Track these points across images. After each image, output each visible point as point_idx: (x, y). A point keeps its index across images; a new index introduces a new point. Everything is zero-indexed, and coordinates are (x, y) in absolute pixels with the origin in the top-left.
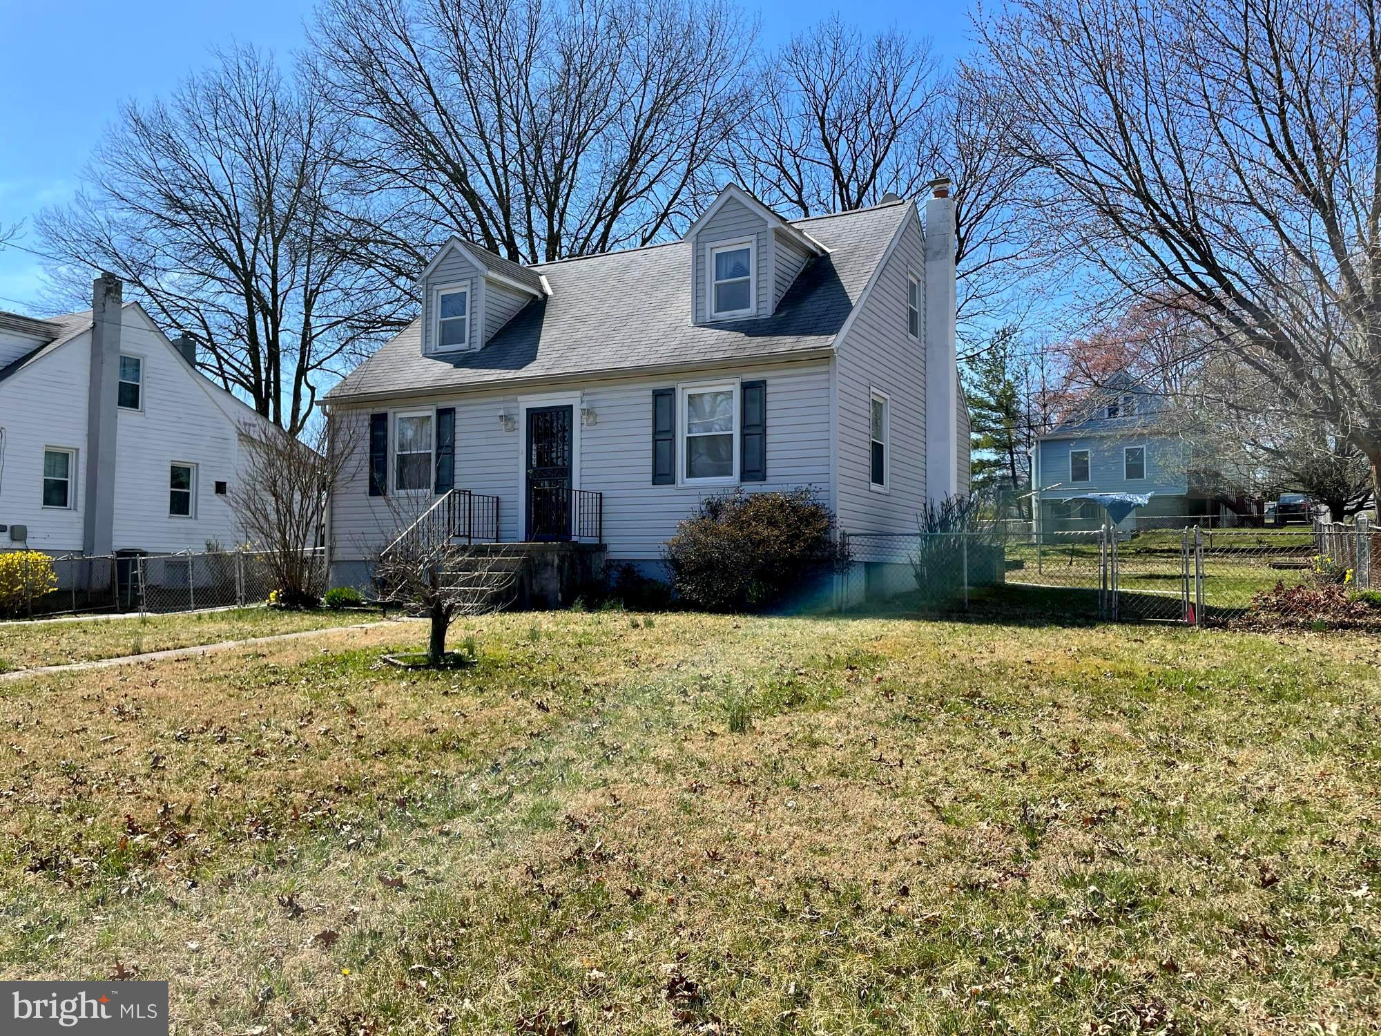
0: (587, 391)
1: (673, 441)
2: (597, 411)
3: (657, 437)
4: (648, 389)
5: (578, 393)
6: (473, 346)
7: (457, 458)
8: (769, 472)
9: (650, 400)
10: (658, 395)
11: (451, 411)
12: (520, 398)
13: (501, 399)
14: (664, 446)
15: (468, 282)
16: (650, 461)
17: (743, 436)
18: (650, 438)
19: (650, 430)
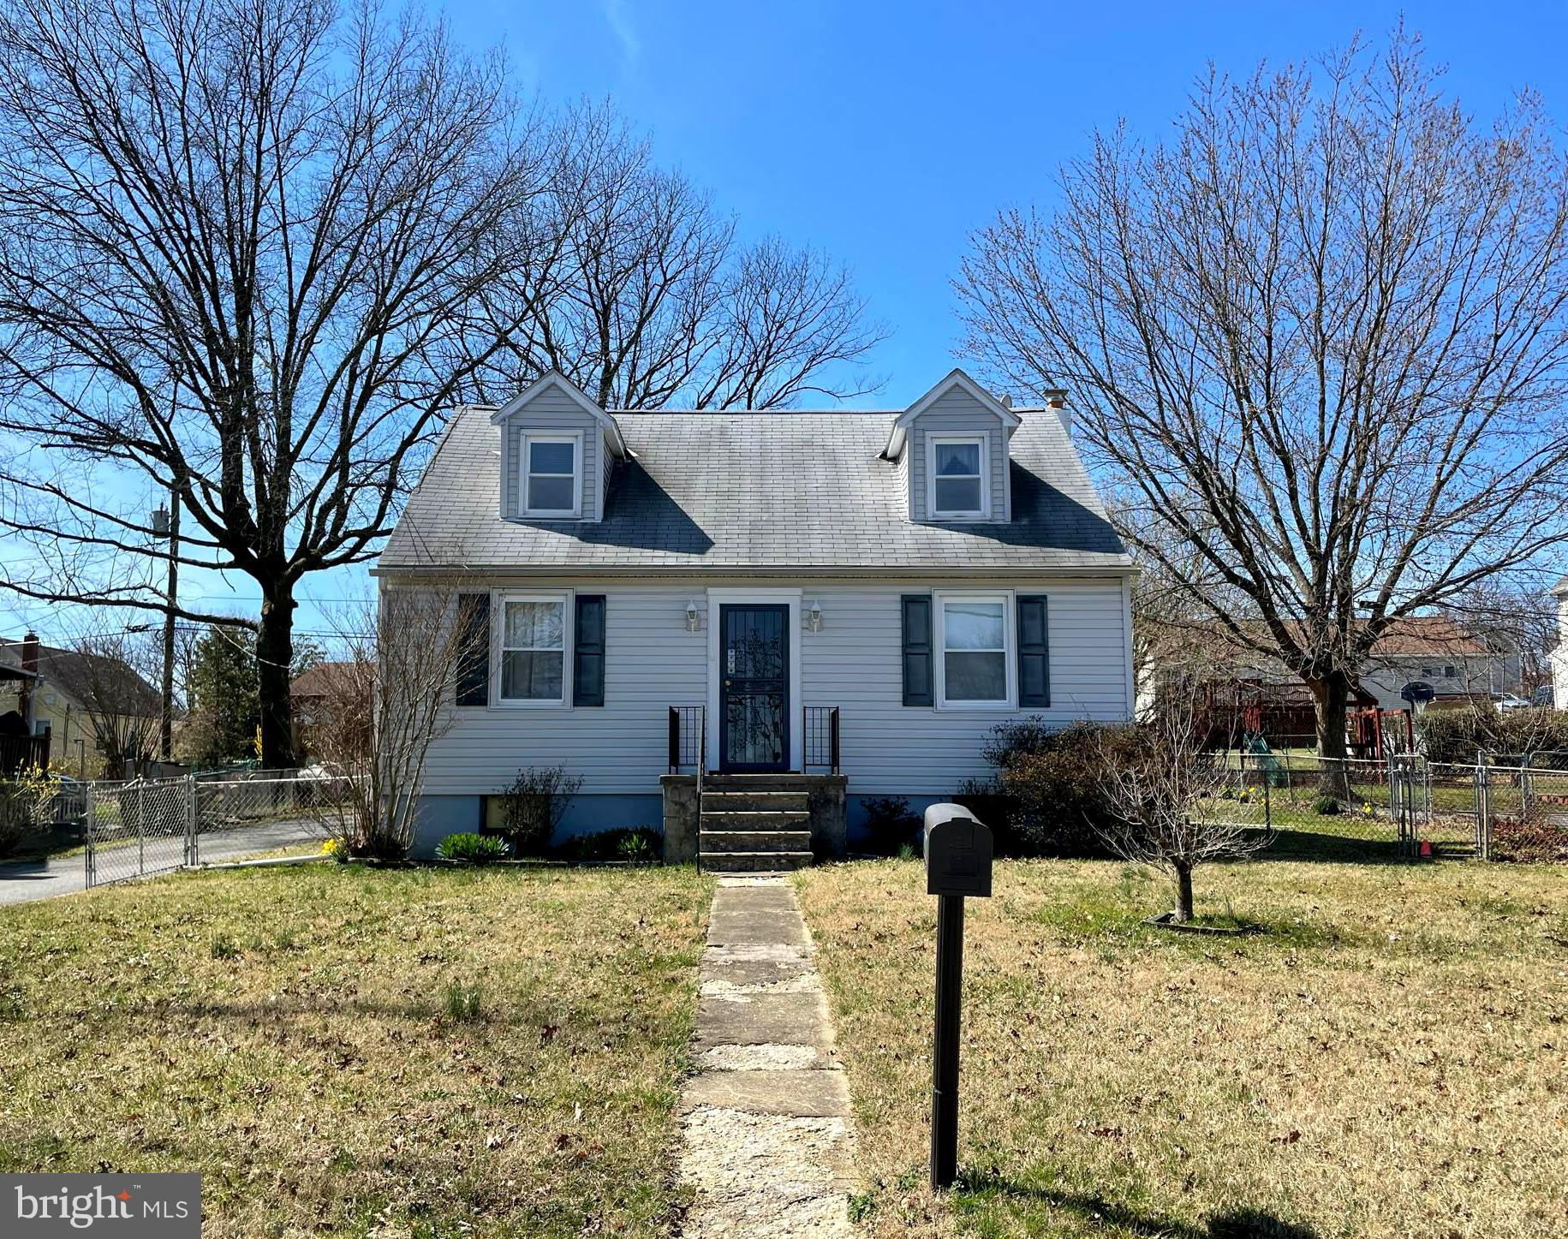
0: (808, 589)
1: (929, 656)
2: (825, 615)
3: (909, 650)
4: (894, 593)
5: (798, 591)
6: (587, 514)
7: (608, 660)
8: (1053, 698)
9: (899, 606)
10: (908, 601)
11: (600, 600)
12: (710, 590)
13: (680, 589)
14: (916, 660)
15: (580, 432)
16: (899, 678)
17: (1021, 656)
18: (899, 651)
19: (899, 642)
